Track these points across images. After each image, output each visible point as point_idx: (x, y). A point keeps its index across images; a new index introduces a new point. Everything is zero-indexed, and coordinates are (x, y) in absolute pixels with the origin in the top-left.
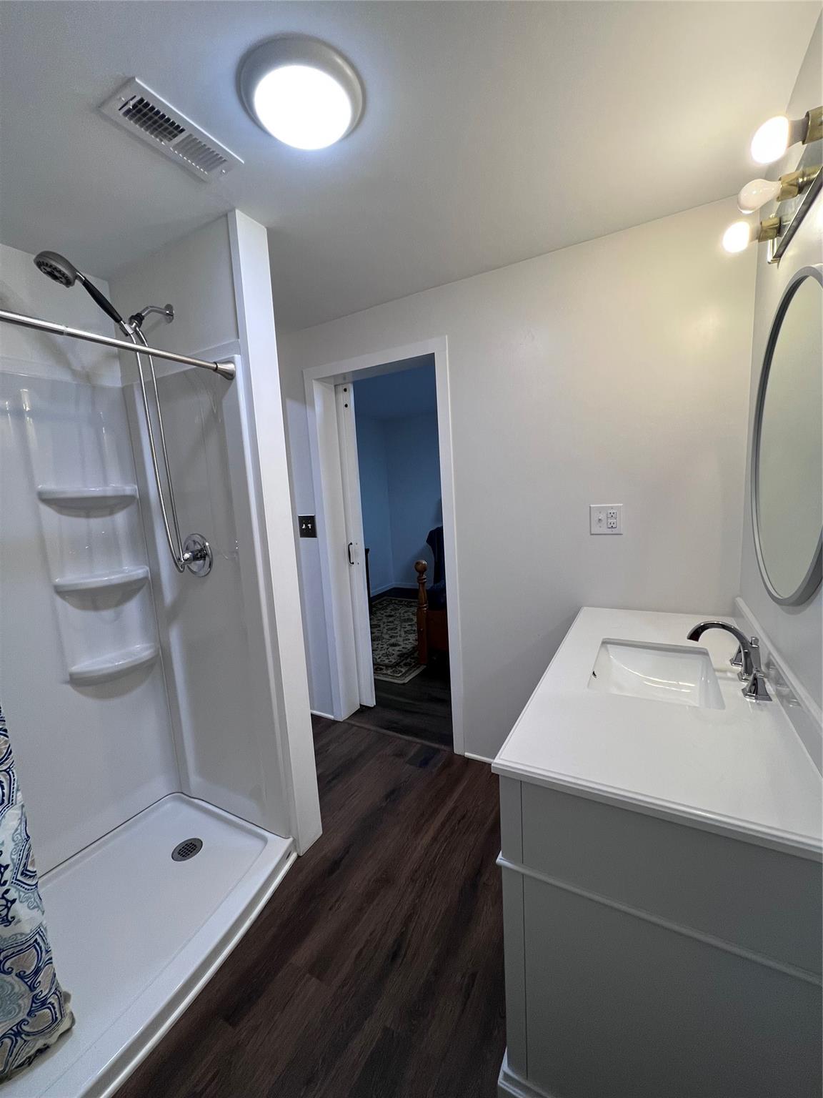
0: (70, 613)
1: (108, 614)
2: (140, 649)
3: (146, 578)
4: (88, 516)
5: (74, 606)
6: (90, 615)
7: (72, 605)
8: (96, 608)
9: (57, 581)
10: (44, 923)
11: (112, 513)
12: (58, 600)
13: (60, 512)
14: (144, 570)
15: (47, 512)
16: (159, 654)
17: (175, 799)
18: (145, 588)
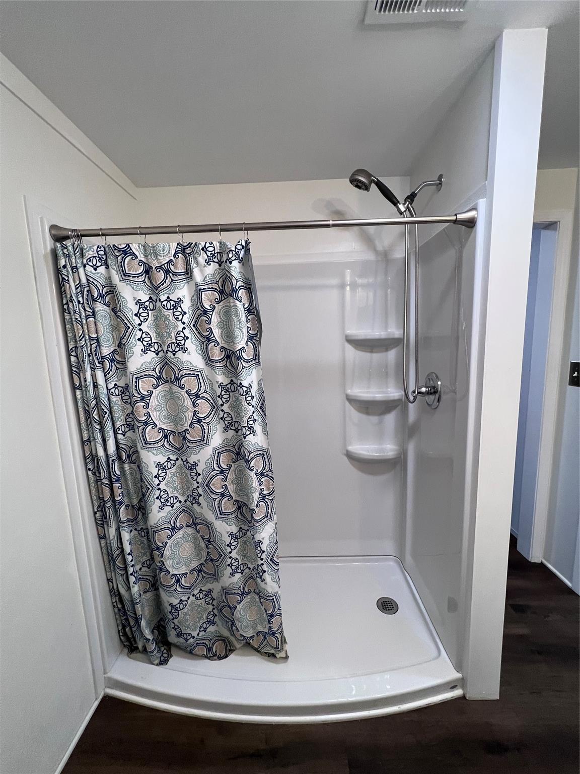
0: (353, 414)
1: (374, 419)
2: (389, 449)
3: (400, 400)
4: (371, 352)
5: (356, 410)
6: (364, 417)
7: (354, 408)
8: (368, 413)
9: (349, 392)
10: (279, 592)
11: (387, 350)
12: (347, 403)
13: (356, 348)
14: (400, 394)
15: (349, 348)
16: (401, 457)
17: (397, 562)
18: (399, 407)
